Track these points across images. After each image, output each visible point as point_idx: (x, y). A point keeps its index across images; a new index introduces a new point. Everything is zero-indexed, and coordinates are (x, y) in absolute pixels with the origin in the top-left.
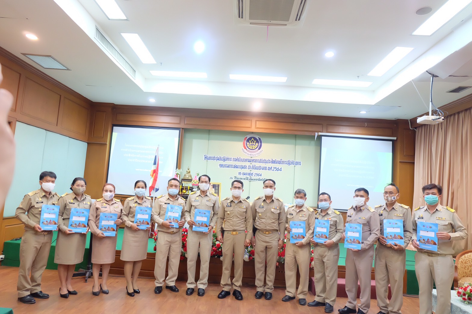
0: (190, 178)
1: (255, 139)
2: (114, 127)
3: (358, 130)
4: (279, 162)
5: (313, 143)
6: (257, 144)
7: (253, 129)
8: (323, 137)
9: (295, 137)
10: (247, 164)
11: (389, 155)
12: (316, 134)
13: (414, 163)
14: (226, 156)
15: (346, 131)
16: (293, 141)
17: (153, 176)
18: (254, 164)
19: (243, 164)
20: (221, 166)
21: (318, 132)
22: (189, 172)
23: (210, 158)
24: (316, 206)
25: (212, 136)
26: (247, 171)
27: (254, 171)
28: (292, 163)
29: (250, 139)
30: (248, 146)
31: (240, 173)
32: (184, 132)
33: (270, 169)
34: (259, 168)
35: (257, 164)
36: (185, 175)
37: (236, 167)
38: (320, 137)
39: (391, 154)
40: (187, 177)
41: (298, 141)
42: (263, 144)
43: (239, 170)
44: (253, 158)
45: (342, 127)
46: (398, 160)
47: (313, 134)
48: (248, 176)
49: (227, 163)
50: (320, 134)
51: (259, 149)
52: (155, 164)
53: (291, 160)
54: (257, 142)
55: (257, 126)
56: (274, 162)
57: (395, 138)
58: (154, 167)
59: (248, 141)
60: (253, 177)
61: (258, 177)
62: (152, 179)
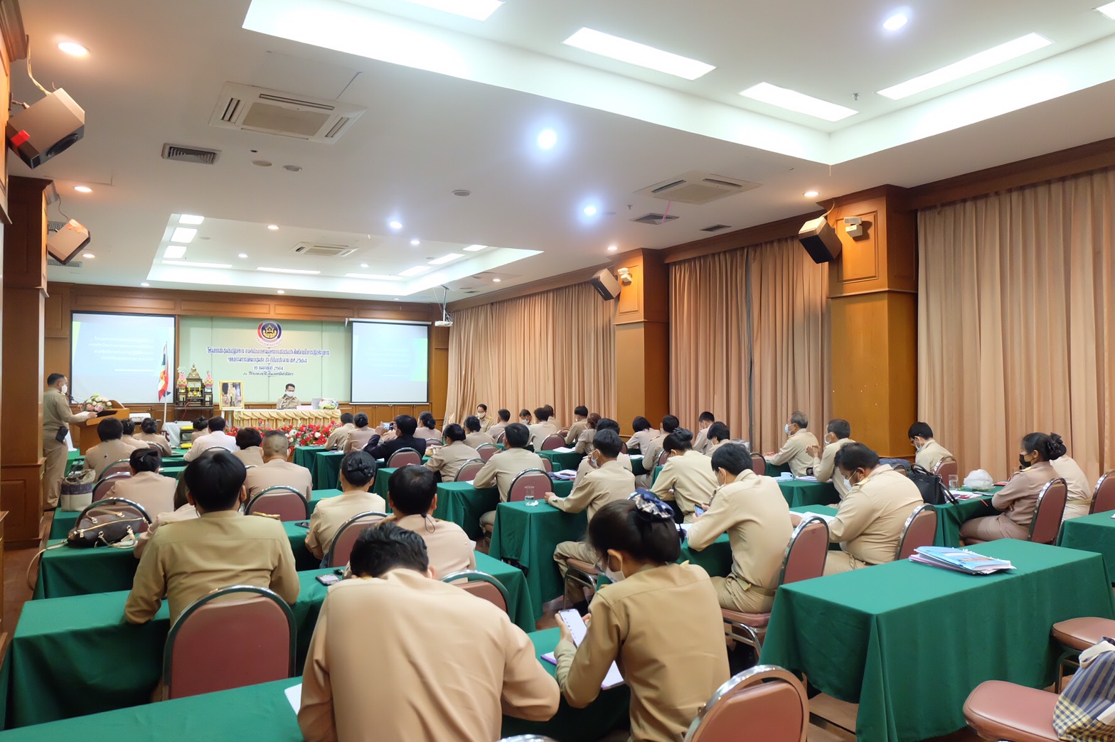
0: (198, 377)
1: (273, 325)
2: (74, 315)
3: (392, 315)
4: (304, 353)
5: (342, 328)
6: (275, 332)
7: (272, 316)
8: (354, 323)
9: (322, 323)
10: (264, 356)
11: (424, 342)
12: (347, 319)
13: (448, 349)
14: (237, 348)
15: (381, 317)
16: (320, 327)
17: (162, 378)
18: (272, 355)
19: (259, 356)
20: (231, 359)
21: (348, 317)
22: (195, 370)
23: (215, 351)
24: (349, 400)
25: (215, 323)
26: (264, 364)
27: (274, 365)
28: (319, 353)
29: (267, 325)
30: (264, 334)
31: (255, 367)
32: (178, 319)
33: (293, 360)
34: (280, 360)
35: (277, 356)
36: (190, 374)
37: (250, 360)
38: (350, 323)
39: (427, 339)
40: (194, 376)
41: (325, 327)
42: (282, 332)
43: (254, 364)
44: (271, 349)
45: (375, 311)
46: (434, 347)
47: (343, 320)
48: (267, 370)
49: (238, 355)
50: (351, 319)
51: (278, 337)
52: (164, 363)
53: (318, 350)
54: (276, 329)
55: (277, 312)
56: (296, 352)
57: (430, 323)
58: (163, 368)
59: (263, 328)
60: (273, 371)
61: (279, 371)
62: (163, 382)
